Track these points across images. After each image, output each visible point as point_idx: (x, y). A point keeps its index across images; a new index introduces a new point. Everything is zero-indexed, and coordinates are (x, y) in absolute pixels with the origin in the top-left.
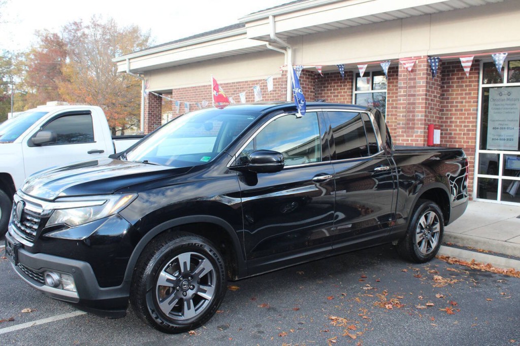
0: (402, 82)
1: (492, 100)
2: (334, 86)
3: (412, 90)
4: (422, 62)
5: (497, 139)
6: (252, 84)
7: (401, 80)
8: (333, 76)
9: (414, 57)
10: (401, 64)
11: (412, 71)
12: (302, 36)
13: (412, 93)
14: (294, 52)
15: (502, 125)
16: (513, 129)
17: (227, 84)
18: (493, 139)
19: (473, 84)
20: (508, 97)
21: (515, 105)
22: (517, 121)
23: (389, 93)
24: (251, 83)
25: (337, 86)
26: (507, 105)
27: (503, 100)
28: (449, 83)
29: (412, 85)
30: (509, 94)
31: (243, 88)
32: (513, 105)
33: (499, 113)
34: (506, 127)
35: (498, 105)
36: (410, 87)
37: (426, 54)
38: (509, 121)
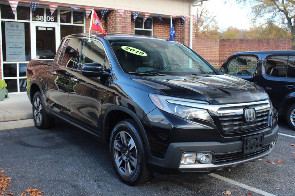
1: (7, 29)
5: (13, 55)
15: (15, 45)
16: (22, 48)
18: (10, 54)
20: (17, 28)
21: (21, 33)
22: (23, 43)
26: (17, 33)
27: (14, 30)
30: (17, 26)
32: (20, 33)
33: (12, 38)
34: (17, 47)
35: (12, 33)
38: (19, 43)
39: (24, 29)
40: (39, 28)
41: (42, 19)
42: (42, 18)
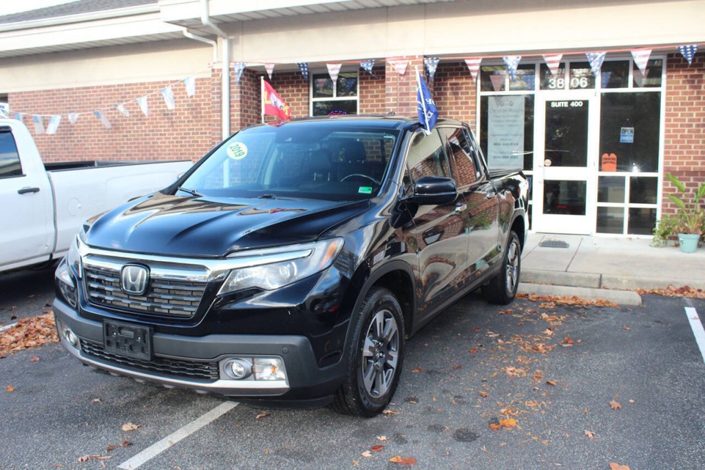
0: (391, 87)
1: (492, 111)
2: (283, 92)
3: (405, 97)
4: (416, 63)
5: (500, 157)
6: (152, 87)
7: (391, 84)
8: (280, 77)
9: (407, 57)
10: (389, 65)
11: (406, 74)
12: (242, 22)
13: (405, 101)
14: (231, 43)
15: (505, 140)
16: (517, 144)
17: (109, 86)
18: (495, 157)
19: (470, 91)
20: (511, 107)
21: (519, 116)
22: (521, 135)
23: (361, 101)
24: (150, 86)
25: (287, 91)
26: (510, 117)
27: (505, 111)
28: (440, 89)
29: (404, 91)
30: (511, 104)
31: (137, 92)
32: (516, 116)
33: (500, 126)
34: (509, 142)
35: (499, 117)
36: (401, 94)
37: (422, 54)
38: (511, 135)
39: (523, 108)
40: (552, 103)
41: (561, 85)
42: (562, 83)
